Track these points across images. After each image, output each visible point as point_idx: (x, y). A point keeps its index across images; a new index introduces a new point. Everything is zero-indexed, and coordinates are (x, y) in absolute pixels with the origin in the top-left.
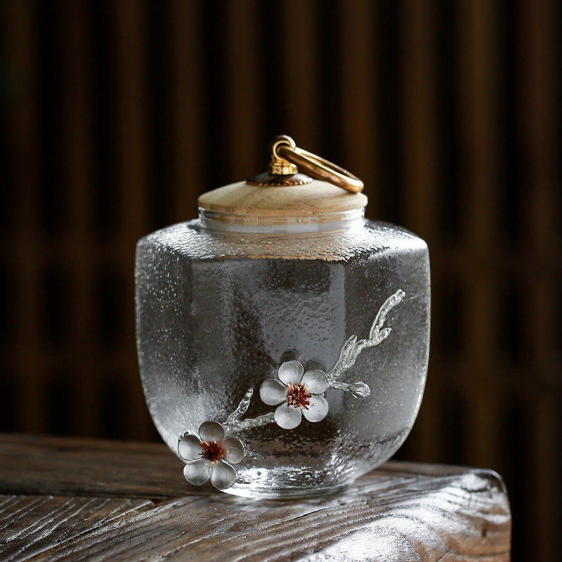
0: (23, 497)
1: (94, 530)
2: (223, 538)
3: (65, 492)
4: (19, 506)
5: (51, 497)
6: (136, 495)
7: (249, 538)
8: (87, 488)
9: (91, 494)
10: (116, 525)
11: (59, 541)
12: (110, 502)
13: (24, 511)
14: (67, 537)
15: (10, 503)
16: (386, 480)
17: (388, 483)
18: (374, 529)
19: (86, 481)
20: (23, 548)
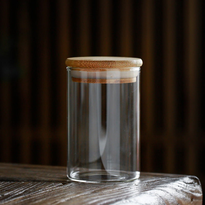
0: (12, 182)
1: (39, 192)
2: (89, 194)
3: (28, 181)
4: (10, 185)
5: (23, 182)
6: (56, 182)
7: (99, 195)
8: (37, 179)
9: (39, 181)
10: (48, 190)
11: (25, 195)
12: (46, 184)
13: (12, 186)
14: (28, 194)
15: (6, 184)
16: (154, 178)
17: (154, 179)
18: (149, 193)
19: (37, 177)
20: (11, 197)
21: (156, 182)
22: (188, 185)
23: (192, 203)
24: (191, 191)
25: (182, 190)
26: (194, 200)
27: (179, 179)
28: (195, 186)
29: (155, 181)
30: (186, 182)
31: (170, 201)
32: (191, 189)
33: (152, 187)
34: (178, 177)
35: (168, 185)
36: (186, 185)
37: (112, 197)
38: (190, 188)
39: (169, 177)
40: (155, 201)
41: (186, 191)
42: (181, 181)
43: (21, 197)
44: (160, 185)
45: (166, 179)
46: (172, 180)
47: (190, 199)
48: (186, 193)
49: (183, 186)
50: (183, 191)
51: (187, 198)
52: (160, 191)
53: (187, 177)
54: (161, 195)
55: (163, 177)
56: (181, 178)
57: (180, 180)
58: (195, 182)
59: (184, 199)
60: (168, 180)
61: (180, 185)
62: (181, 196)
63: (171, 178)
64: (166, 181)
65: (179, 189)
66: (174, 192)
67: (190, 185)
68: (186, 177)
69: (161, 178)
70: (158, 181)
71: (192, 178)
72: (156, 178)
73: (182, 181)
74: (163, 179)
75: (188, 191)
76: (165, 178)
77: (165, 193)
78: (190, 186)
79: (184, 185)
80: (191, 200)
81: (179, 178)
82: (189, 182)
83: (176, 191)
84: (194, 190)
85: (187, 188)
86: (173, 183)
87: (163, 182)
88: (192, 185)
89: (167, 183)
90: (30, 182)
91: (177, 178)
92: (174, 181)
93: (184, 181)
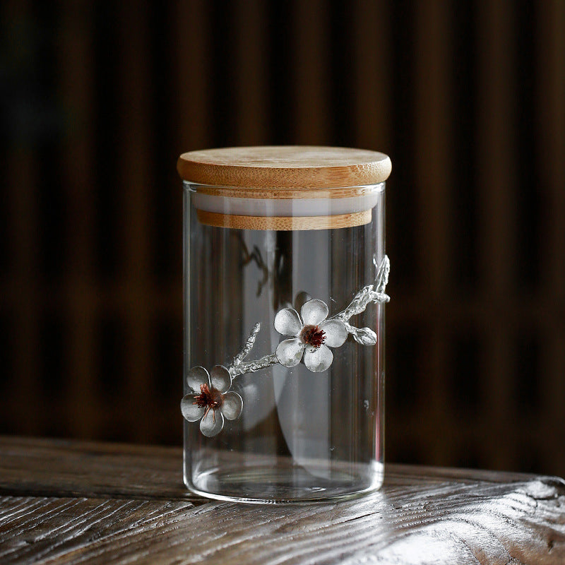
0: (56, 499)
1: (130, 530)
2: (268, 538)
3: (99, 495)
4: (49, 508)
5: (85, 499)
6: (176, 497)
7: (295, 540)
8: (124, 490)
9: (128, 496)
10: (154, 526)
11: (91, 540)
12: (148, 504)
13: (55, 512)
14: (99, 537)
15: (39, 505)
16: (445, 486)
17: (447, 488)
18: (430, 533)
19: (123, 484)
20: (52, 547)
21: (451, 497)
22: (540, 504)
23: (550, 553)
24: (549, 520)
25: (522, 520)
26: (556, 545)
27: (515, 488)
28: (558, 506)
29: (450, 494)
30: (535, 494)
31: (490, 553)
32: (548, 514)
33: (439, 512)
34: (514, 481)
35: (485, 506)
36: (533, 503)
37: (329, 545)
38: (545, 511)
39: (486, 480)
40: (449, 554)
41: (535, 521)
42: (520, 493)
43: (81, 546)
44: (463, 508)
45: (478, 488)
46: (495, 490)
47: (544, 543)
48: (534, 526)
49: (524, 507)
50: (527, 523)
51: (537, 541)
52: (463, 525)
53: (537, 480)
54: (464, 537)
55: (470, 480)
56: (522, 484)
57: (517, 491)
58: (559, 495)
59: (529, 544)
60: (484, 492)
61: (517, 505)
62: (520, 534)
63: (492, 484)
64: (477, 494)
65: (514, 518)
66: (500, 527)
67: (546, 504)
68: (534, 480)
69: (467, 484)
70: (456, 493)
71: (550, 484)
72: (450, 485)
73: (523, 492)
74: (470, 487)
75: (541, 520)
76: (477, 485)
77: (474, 531)
78: (546, 507)
79: (529, 505)
80: (547, 546)
81: (516, 484)
82: (542, 495)
83: (507, 522)
84: (555, 516)
85: (538, 511)
86: (500, 500)
87: (470, 496)
88: (552, 502)
89: (482, 498)
90: (104, 498)
91: (508, 485)
92: (502, 493)
93: (529, 494)
